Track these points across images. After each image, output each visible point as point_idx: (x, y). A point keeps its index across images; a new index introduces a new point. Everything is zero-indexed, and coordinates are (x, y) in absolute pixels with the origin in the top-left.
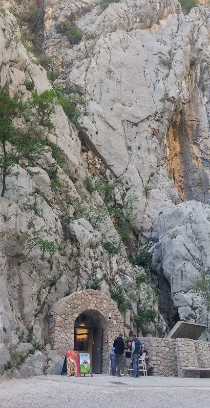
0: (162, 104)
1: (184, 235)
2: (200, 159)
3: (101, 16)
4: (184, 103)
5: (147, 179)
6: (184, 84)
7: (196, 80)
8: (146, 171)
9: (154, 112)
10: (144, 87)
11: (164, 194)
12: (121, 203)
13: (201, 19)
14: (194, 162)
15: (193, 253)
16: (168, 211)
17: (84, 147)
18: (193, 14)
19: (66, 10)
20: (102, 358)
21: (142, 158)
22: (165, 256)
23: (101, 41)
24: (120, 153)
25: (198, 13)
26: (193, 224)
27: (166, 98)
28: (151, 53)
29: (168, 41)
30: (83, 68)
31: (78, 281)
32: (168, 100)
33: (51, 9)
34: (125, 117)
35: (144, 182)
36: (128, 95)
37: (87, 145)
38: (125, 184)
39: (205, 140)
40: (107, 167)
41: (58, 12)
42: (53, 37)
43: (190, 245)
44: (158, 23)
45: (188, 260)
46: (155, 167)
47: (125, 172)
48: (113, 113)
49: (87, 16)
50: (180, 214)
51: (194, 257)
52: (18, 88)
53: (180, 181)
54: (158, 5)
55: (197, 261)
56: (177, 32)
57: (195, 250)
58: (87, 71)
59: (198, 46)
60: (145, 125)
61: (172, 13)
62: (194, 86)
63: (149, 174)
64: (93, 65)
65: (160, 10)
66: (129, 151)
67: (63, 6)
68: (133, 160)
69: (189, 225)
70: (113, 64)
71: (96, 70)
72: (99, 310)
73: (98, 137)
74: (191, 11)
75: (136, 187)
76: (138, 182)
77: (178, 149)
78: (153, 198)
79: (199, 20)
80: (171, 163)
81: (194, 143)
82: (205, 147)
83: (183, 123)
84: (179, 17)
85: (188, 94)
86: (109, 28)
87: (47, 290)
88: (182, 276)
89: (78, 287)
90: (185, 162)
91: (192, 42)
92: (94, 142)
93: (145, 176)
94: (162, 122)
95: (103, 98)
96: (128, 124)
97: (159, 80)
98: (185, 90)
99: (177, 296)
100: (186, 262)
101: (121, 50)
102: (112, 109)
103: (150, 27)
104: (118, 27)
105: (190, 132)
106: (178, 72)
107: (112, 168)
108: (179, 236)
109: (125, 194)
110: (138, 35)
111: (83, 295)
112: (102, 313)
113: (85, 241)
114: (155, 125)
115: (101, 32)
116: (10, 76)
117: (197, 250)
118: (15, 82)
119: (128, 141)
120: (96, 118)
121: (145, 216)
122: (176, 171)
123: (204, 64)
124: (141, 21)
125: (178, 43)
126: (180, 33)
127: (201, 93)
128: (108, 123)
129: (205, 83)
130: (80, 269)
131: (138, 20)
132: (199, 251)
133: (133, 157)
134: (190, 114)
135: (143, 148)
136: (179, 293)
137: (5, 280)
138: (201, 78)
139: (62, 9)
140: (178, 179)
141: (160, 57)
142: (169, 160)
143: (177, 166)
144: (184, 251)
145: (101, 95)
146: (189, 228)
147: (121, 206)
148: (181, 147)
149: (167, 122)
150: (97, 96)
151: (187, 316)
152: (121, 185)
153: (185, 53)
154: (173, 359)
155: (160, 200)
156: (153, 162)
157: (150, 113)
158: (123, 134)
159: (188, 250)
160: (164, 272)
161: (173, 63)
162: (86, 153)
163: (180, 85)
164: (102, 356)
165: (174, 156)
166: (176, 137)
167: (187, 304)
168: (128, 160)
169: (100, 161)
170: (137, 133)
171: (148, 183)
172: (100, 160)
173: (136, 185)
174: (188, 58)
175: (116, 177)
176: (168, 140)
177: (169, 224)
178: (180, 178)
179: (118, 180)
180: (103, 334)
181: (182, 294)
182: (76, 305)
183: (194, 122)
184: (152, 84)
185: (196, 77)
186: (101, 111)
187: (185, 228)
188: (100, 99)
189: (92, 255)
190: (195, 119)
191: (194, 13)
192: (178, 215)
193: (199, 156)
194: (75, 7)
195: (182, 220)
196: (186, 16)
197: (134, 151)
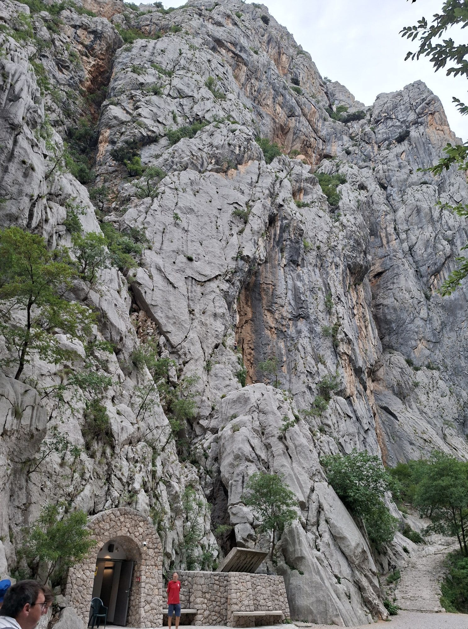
0: (235, 263)
1: (250, 428)
2: (273, 330)
3: (170, 150)
4: (259, 264)
5: (210, 352)
6: (261, 242)
7: (274, 239)
8: (210, 341)
9: (224, 271)
10: (215, 240)
11: (229, 372)
12: (175, 380)
13: (285, 171)
14: (268, 332)
15: (258, 452)
16: (232, 395)
17: (134, 306)
18: (275, 164)
19: (127, 136)
20: (129, 603)
21: (206, 325)
22: (224, 455)
23: (167, 179)
24: (180, 317)
25: (281, 163)
26: (261, 414)
27: (240, 257)
28: (226, 201)
29: (246, 191)
30: (142, 208)
31: (108, 493)
32: (242, 258)
33: (108, 130)
34: (189, 273)
35: (206, 354)
36: (195, 248)
37: (138, 303)
38: (183, 356)
39: (281, 308)
40: (161, 332)
41: (117, 136)
42: (108, 164)
43: (256, 442)
44: (236, 168)
45: (252, 462)
46: (221, 337)
47: (184, 341)
48: (175, 267)
49: (153, 146)
50: (247, 400)
51: (259, 457)
52: (55, 229)
53: (250, 354)
54: (238, 148)
55: (263, 463)
56: (257, 182)
57: (261, 448)
58: (146, 213)
59: (279, 201)
60: (213, 285)
61: (253, 159)
62: (272, 245)
63: (214, 345)
64: (155, 206)
65: (239, 154)
66: (192, 316)
67: (123, 130)
68: (195, 327)
69: (255, 415)
70: (180, 208)
71: (158, 212)
72: (133, 536)
73: (154, 296)
74: (274, 160)
75: (197, 360)
76: (199, 355)
77: (250, 315)
78: (216, 375)
79: (282, 171)
80: (240, 331)
81: (269, 310)
82: (280, 316)
83: (257, 285)
84: (261, 166)
85: (265, 254)
86: (178, 165)
87: (64, 509)
88: (243, 482)
89: (107, 501)
90: (257, 331)
91: (273, 195)
92: (148, 301)
93: (208, 347)
94: (233, 284)
95: (164, 247)
96: (192, 282)
97: (232, 235)
98: (262, 249)
99: (234, 510)
100: (249, 464)
101: (191, 193)
102: (174, 263)
103: (225, 172)
104: (190, 166)
105: (264, 297)
106: (256, 228)
107: (168, 335)
108: (243, 430)
109: (181, 370)
110: (212, 178)
111: (112, 516)
112: (136, 540)
113: (124, 437)
114: (225, 286)
115: (168, 168)
116: (46, 213)
117: (263, 449)
118: (52, 221)
119: (191, 303)
120: (154, 271)
121: (204, 398)
122: (246, 342)
123: (285, 222)
124: (217, 163)
125: (258, 195)
126: (260, 184)
127: (280, 254)
128: (168, 279)
129: (284, 243)
130: (113, 476)
131: (213, 161)
132: (266, 450)
133: (196, 323)
134: (266, 276)
135: (208, 313)
136: (238, 506)
137: (7, 498)
138: (281, 236)
139: (122, 134)
140: (248, 351)
141: (236, 208)
142: (238, 328)
143: (248, 335)
144: (247, 449)
145: (162, 243)
146: (256, 419)
147: (175, 385)
148: (254, 313)
149: (238, 283)
150: (157, 245)
151: (245, 537)
152: (177, 357)
153: (264, 207)
154: (223, 600)
155: (224, 379)
156: (220, 330)
157: (220, 271)
158: (186, 293)
159: (253, 448)
160: (222, 475)
161: (251, 217)
162: (136, 314)
163: (256, 244)
164: (130, 600)
165: (245, 323)
166: (248, 301)
167: (246, 521)
168: (188, 327)
169: (154, 325)
170: (203, 294)
171: (211, 357)
172: (154, 323)
173: (196, 358)
174: (267, 213)
175: (172, 347)
176: (239, 304)
177: (232, 412)
178: (250, 350)
179: (174, 350)
180: (134, 569)
181: (241, 507)
182: (102, 531)
183: (270, 286)
184: (224, 238)
185: (275, 235)
186: (160, 262)
187: (251, 419)
188: (161, 249)
189: (131, 455)
190: (271, 283)
191: (278, 163)
192: (243, 400)
193: (273, 325)
194: (140, 135)
195: (248, 407)
196: (268, 166)
197: (198, 315)
